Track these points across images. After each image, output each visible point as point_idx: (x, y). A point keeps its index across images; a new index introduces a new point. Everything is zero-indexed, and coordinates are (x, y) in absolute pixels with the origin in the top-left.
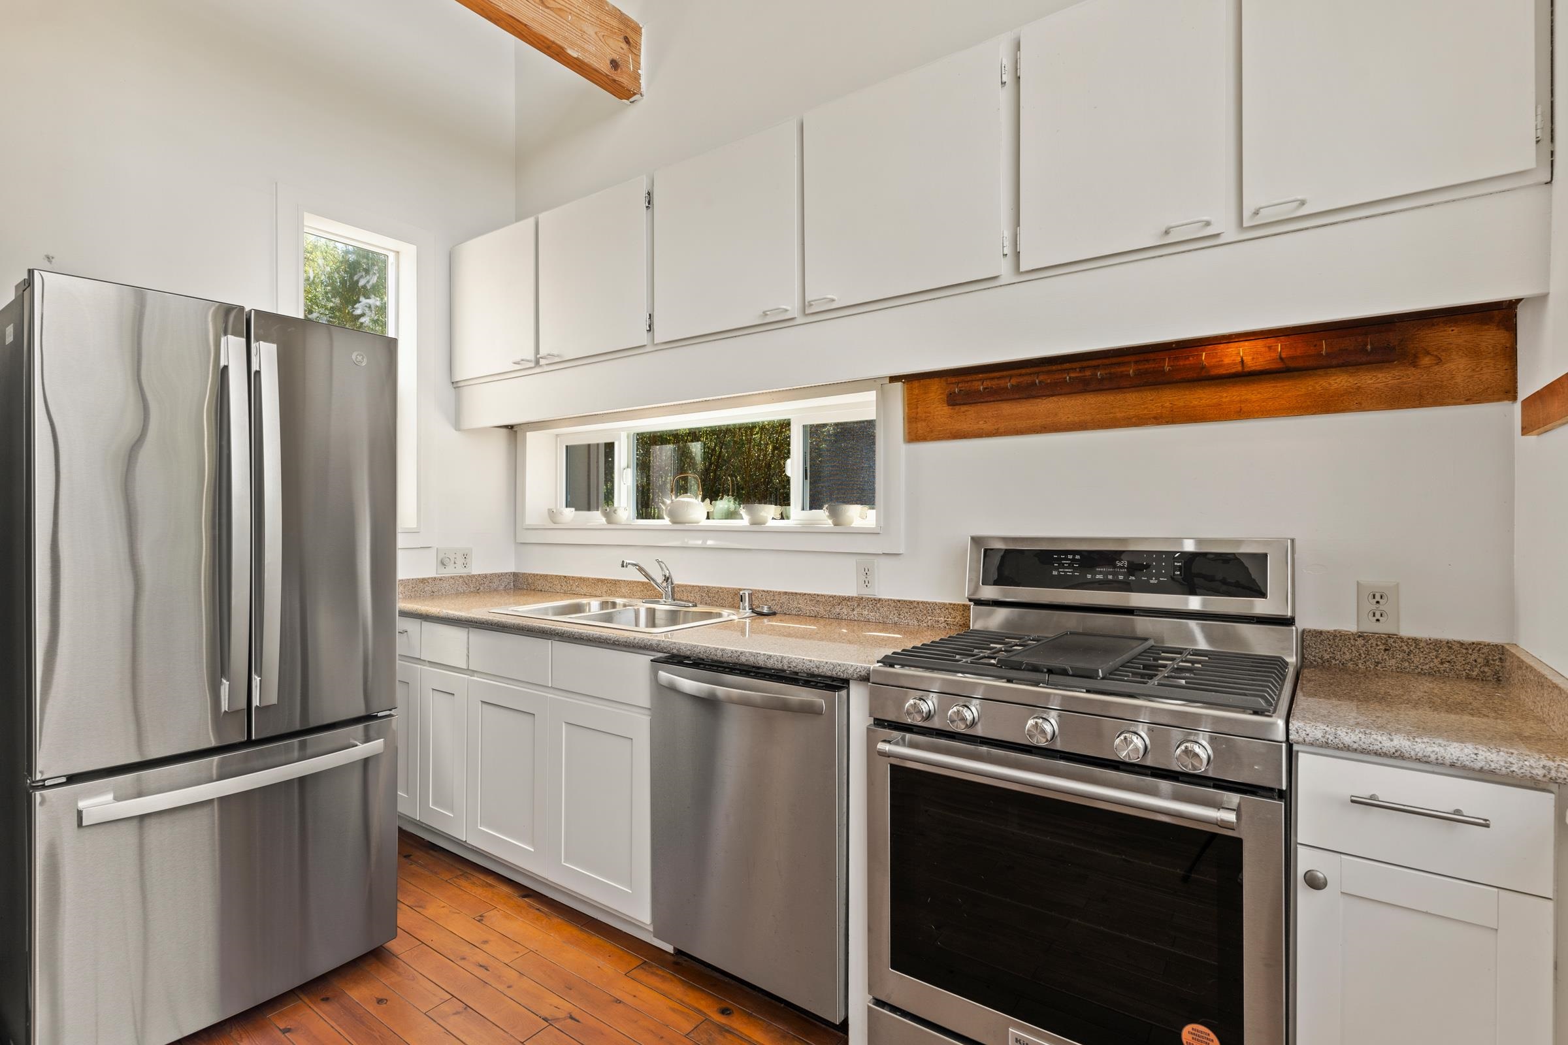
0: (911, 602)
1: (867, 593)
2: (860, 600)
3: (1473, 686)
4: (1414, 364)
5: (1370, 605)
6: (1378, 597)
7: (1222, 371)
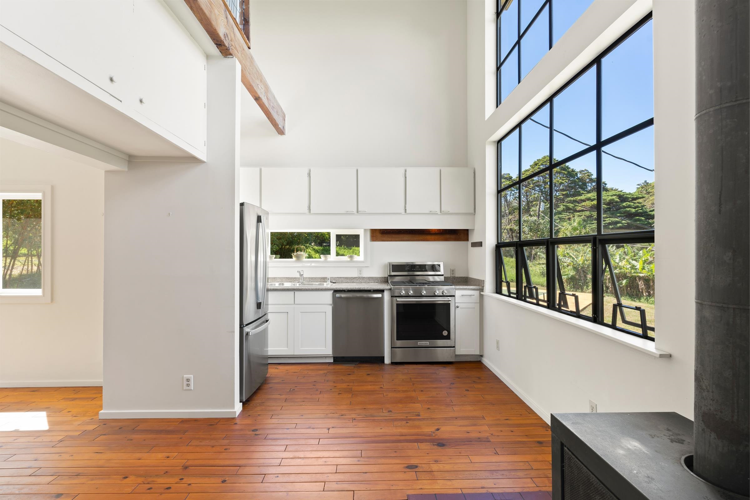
0: (372, 277)
1: (360, 276)
2: (359, 278)
3: (464, 283)
4: (457, 234)
5: (452, 272)
6: (453, 271)
7: (432, 233)
